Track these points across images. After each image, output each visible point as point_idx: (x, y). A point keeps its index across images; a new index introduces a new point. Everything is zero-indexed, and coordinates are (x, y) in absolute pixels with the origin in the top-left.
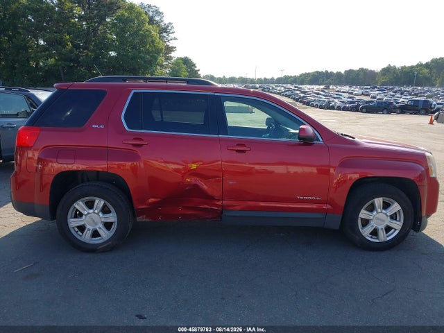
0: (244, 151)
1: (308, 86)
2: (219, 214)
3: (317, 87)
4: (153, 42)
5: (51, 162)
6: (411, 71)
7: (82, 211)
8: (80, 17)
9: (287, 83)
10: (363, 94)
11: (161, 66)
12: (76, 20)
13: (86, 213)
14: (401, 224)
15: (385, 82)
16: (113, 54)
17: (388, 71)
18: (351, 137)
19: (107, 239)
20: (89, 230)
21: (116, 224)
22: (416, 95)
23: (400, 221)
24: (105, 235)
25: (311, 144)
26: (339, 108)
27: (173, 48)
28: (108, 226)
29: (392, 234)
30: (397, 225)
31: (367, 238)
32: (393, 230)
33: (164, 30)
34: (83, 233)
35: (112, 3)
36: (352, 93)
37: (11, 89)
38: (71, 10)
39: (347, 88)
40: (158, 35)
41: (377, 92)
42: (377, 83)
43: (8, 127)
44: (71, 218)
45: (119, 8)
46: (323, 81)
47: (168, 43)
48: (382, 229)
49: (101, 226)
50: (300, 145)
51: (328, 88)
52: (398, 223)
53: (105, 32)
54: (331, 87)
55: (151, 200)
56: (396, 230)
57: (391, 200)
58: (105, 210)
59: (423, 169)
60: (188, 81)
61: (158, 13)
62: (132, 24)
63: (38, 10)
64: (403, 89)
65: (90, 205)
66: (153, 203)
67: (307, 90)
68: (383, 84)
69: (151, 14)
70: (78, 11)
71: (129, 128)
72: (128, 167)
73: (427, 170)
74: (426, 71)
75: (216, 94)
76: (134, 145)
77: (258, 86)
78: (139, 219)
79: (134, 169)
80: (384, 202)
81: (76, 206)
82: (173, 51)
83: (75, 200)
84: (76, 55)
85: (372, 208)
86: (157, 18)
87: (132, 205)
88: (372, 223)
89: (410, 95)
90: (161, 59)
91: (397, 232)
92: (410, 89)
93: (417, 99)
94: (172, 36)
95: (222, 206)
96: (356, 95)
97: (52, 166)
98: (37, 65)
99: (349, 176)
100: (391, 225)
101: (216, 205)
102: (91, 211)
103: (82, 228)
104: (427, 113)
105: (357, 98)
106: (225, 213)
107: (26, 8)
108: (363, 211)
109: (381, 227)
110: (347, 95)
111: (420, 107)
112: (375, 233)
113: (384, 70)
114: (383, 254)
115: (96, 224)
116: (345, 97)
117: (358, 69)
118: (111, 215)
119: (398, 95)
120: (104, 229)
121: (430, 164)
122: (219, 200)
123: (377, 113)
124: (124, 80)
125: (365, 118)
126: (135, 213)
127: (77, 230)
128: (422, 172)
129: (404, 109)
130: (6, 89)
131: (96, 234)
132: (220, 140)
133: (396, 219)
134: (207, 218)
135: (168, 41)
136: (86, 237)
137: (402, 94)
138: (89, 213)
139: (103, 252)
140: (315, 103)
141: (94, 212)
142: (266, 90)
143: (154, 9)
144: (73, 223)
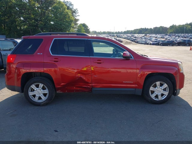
0: (100, 63)
1: (137, 35)
2: (91, 90)
3: (141, 35)
4: (69, 17)
5: (21, 69)
6: (183, 27)
7: (34, 89)
8: (38, 8)
9: (128, 34)
10: (161, 38)
11: (73, 27)
12: (36, 9)
13: (36, 89)
14: (168, 92)
15: (171, 32)
16: (52, 23)
17: (172, 27)
18: (147, 56)
19: (45, 100)
20: (37, 96)
21: (48, 94)
22: (185, 37)
23: (167, 91)
24: (44, 98)
25: (129, 59)
26: (151, 44)
27: (78, 19)
28: (45, 95)
29: (164, 97)
30: (166, 93)
31: (153, 99)
32: (164, 95)
33: (74, 12)
34: (35, 98)
35: (51, 1)
36: (156, 37)
37: (7, 39)
38: (34, 4)
39: (154, 35)
40: (71, 14)
41: (168, 37)
42: (168, 32)
43: (6, 55)
44: (30, 92)
45: (54, 3)
46: (144, 32)
47: (76, 18)
48: (160, 95)
49: (42, 95)
50: (124, 60)
51: (146, 35)
52: (167, 92)
53: (49, 14)
54: (147, 35)
55: (62, 84)
56: (166, 95)
57: (163, 82)
58: (43, 88)
59: (177, 69)
60: (77, 34)
61: (71, 4)
62: (60, 10)
63: (20, 5)
64: (179, 35)
65: (37, 86)
66: (63, 85)
67: (137, 36)
68: (171, 33)
69: (68, 5)
70: (37, 5)
71: (53, 54)
72: (53, 71)
73: (179, 70)
74: (190, 27)
75: (89, 39)
76: (54, 61)
77: (115, 35)
78: (58, 92)
79: (55, 71)
80: (160, 84)
81: (32, 87)
82: (78, 21)
83: (31, 84)
84: (37, 24)
85: (155, 86)
86: (71, 7)
87: (55, 86)
88: (155, 92)
89: (182, 37)
90: (73, 24)
91: (166, 96)
92: (183, 35)
93: (186, 39)
94: (77, 14)
95: (92, 86)
96: (158, 38)
97: (22, 71)
98: (20, 28)
99: (146, 73)
100: (164, 93)
101: (89, 86)
102: (38, 89)
103: (34, 96)
104: (189, 45)
105: (159, 39)
106: (93, 89)
107: (15, 4)
108: (151, 87)
109: (159, 94)
110: (154, 38)
111: (186, 43)
112: (157, 96)
113: (171, 27)
114: (161, 106)
115: (40, 94)
116: (153, 39)
117: (159, 27)
118: (46, 90)
119: (177, 38)
120: (43, 96)
121: (180, 67)
122: (90, 84)
123: (167, 46)
124: (51, 34)
125: (161, 48)
126: (56, 89)
127: (32, 97)
128: (177, 70)
129: (179, 44)
130: (5, 39)
131: (40, 98)
132: (90, 58)
133: (166, 91)
134: (86, 91)
135: (76, 17)
136: (36, 99)
137: (179, 37)
138: (37, 90)
139: (43, 106)
140: (140, 42)
141: (39, 89)
142: (119, 37)
143: (70, 3)
144: (31, 94)
